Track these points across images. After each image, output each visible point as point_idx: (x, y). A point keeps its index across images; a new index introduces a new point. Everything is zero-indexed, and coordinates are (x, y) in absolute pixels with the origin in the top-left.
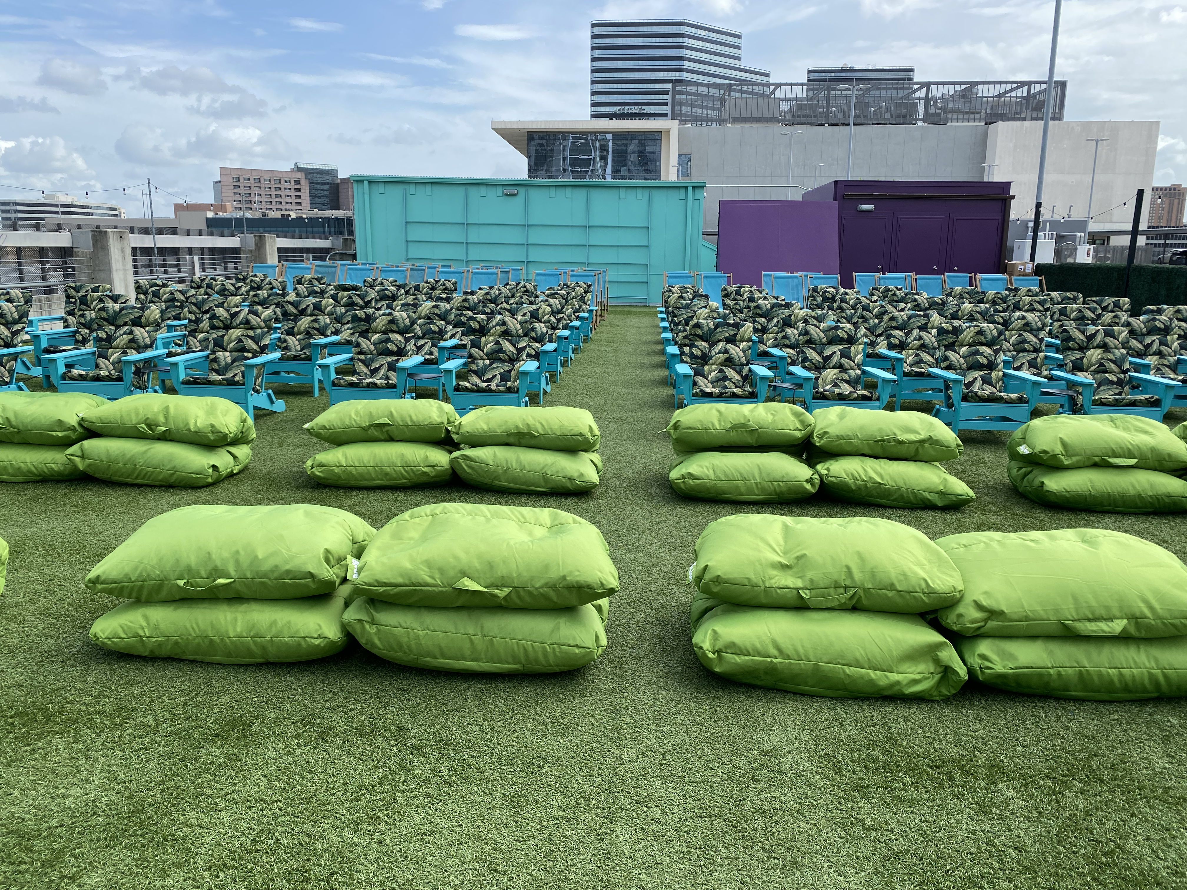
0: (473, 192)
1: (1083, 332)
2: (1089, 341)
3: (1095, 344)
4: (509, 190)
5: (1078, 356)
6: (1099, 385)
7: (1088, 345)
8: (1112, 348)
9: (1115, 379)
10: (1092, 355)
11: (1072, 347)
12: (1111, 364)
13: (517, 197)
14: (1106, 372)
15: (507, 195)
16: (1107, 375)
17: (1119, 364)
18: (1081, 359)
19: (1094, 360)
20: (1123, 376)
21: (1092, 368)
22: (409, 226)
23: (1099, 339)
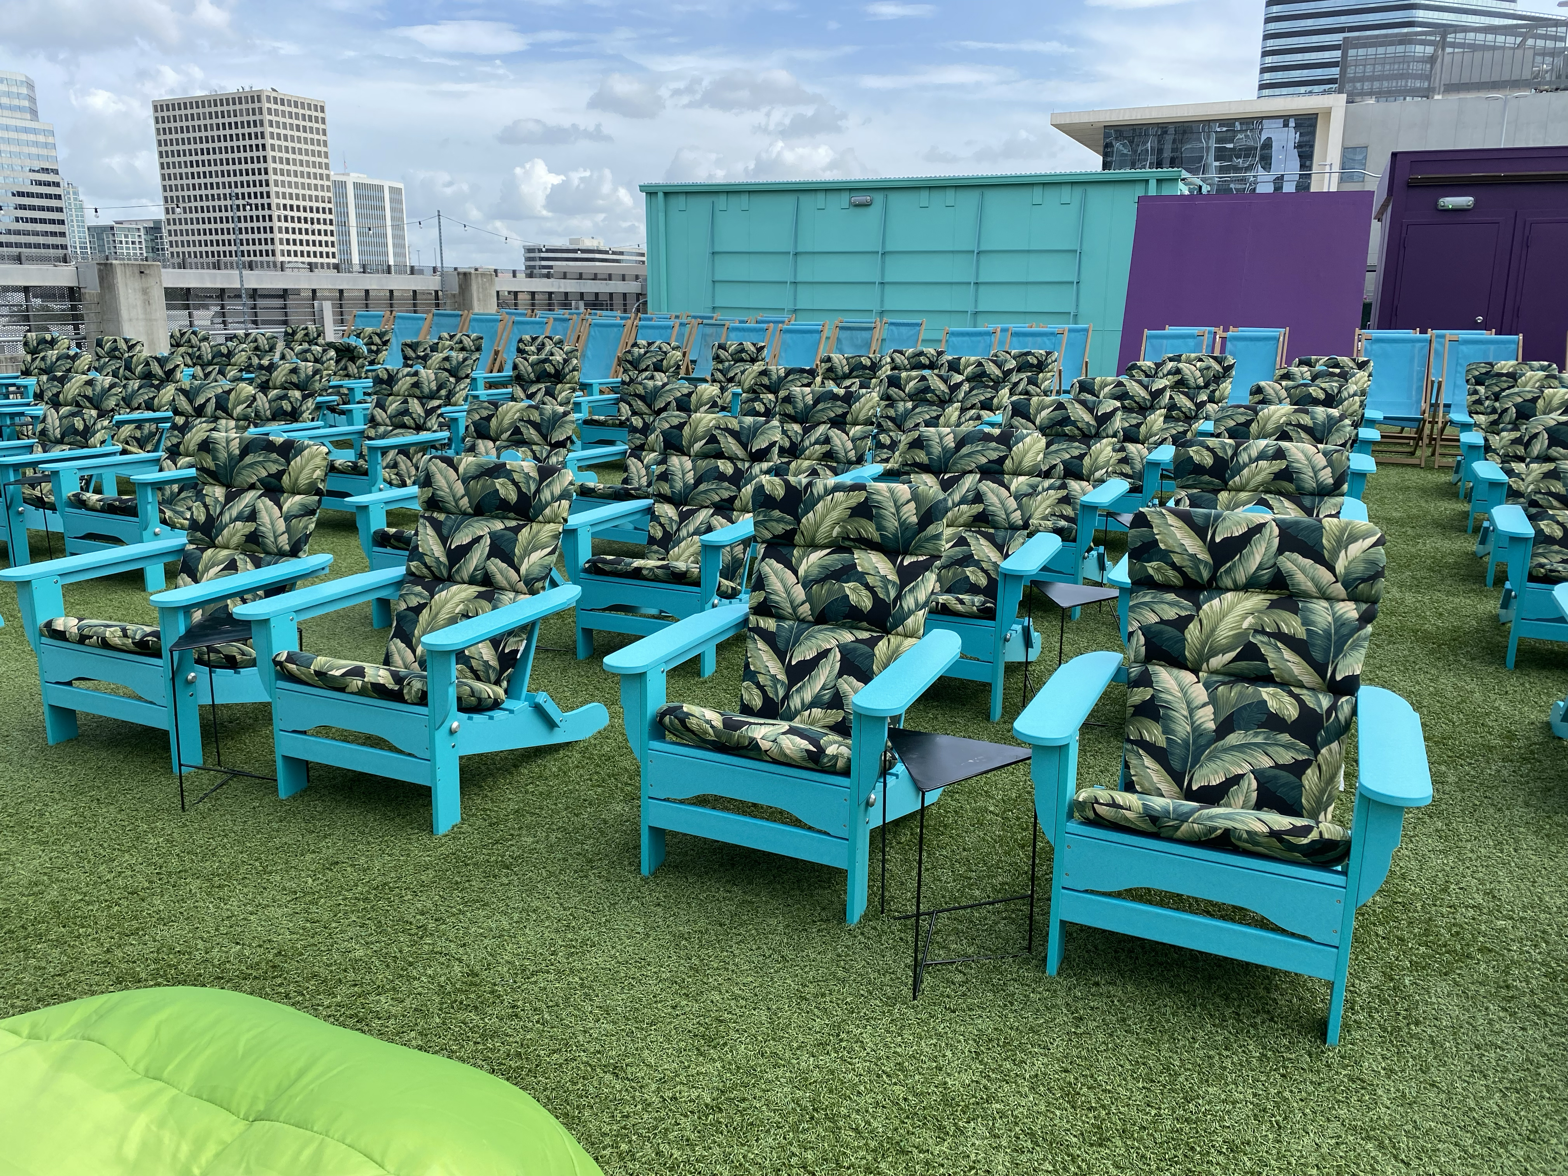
0: (806, 201)
1: (1200, 530)
2: (1218, 564)
3: (1241, 576)
4: (859, 198)
5: (1171, 613)
6: (1225, 727)
7: (1213, 577)
8: (1307, 596)
9: (1291, 711)
10: (1224, 615)
11: (1158, 577)
12: (1287, 654)
13: (871, 208)
14: (1267, 679)
15: (856, 206)
16: (1266, 693)
17: (1317, 655)
18: (1182, 623)
19: (1225, 632)
20: (1325, 702)
21: (1217, 662)
22: (717, 257)
23: (1258, 559)
